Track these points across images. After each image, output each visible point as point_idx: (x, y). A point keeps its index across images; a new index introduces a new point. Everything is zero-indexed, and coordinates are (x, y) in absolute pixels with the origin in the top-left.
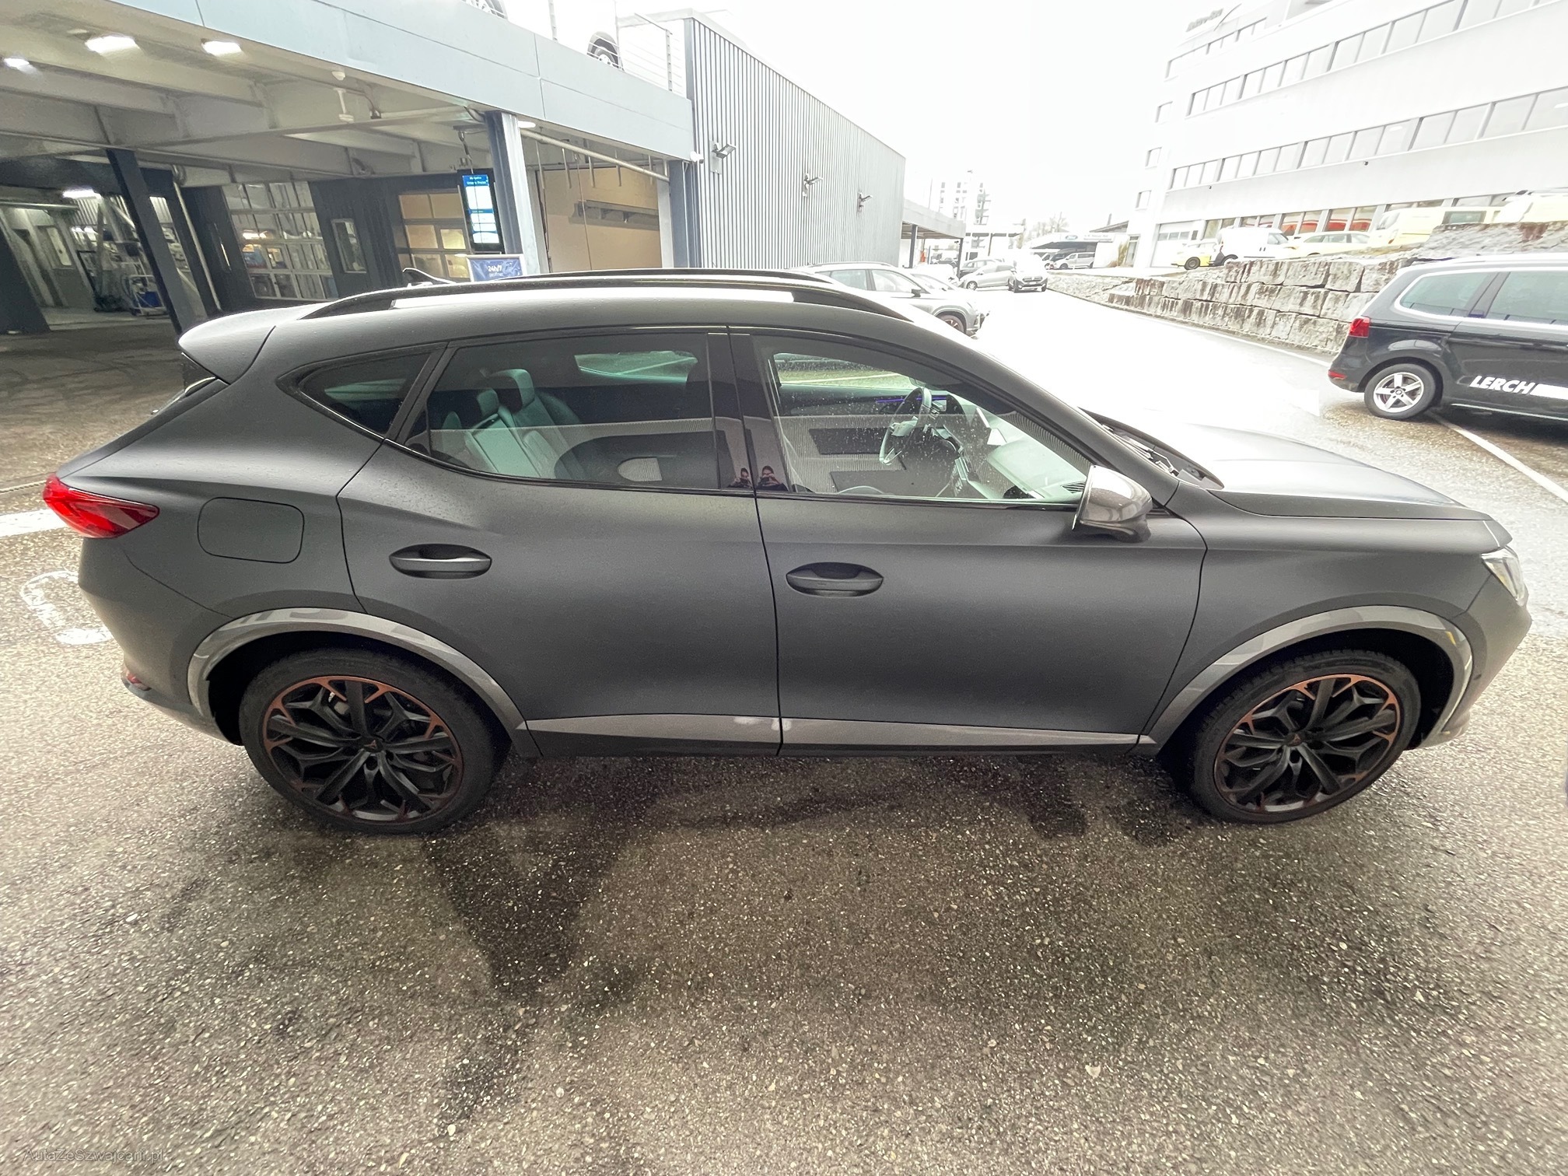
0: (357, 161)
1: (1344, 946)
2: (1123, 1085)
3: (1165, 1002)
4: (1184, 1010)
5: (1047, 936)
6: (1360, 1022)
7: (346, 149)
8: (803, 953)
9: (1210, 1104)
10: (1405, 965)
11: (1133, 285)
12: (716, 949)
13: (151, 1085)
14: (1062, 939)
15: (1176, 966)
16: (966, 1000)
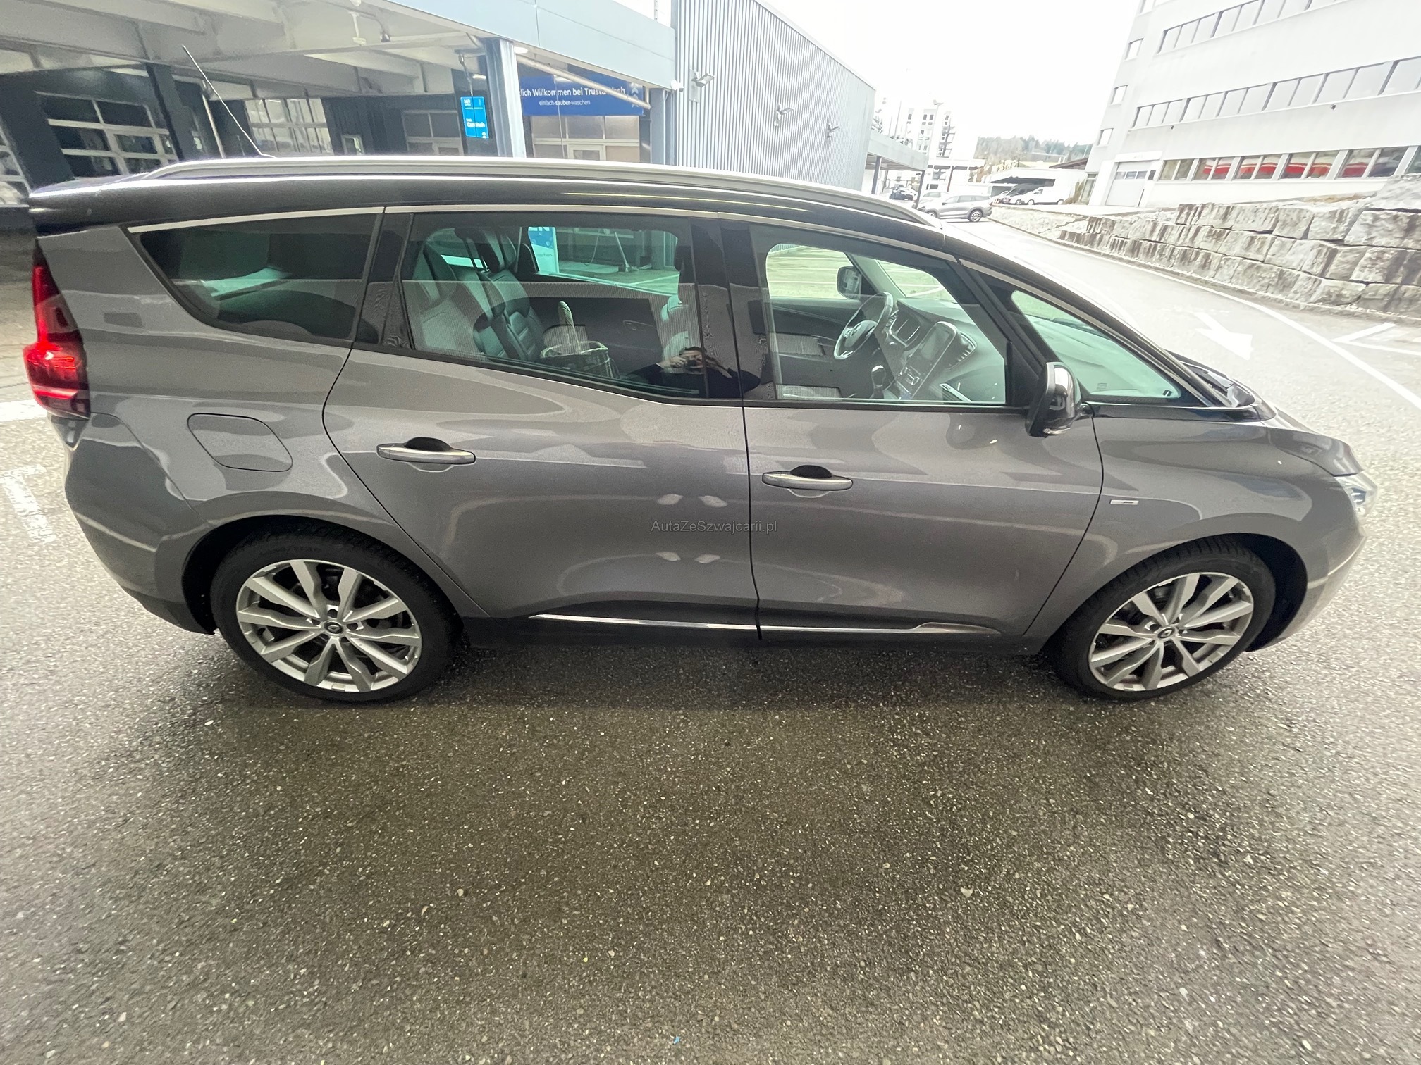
0: (366, 79)
1: (1191, 816)
2: (990, 904)
3: (1033, 846)
4: (1047, 853)
5: (940, 789)
6: (1195, 874)
7: (356, 68)
8: (738, 787)
9: (1059, 923)
10: (1241, 834)
11: (1085, 223)
12: (668, 779)
13: (234, 844)
14: (951, 793)
15: (1045, 820)
16: (869, 832)
